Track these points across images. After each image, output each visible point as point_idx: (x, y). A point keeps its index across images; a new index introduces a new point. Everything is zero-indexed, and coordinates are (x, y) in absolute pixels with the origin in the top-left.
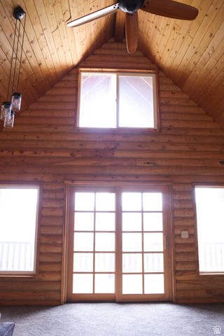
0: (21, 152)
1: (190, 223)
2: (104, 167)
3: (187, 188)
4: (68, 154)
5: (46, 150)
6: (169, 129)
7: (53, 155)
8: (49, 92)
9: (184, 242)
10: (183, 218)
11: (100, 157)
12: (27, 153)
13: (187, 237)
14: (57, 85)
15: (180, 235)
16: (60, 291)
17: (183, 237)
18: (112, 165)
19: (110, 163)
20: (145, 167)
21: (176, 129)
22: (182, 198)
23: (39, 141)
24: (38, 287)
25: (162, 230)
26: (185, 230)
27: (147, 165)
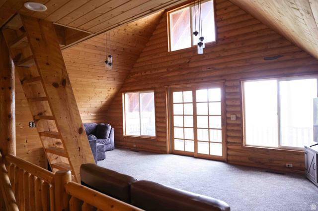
0: (145, 73)
1: (238, 109)
2: (183, 75)
3: (236, 83)
4: (165, 70)
5: (155, 69)
6: (223, 40)
7: (159, 71)
8: (154, 34)
9: (233, 123)
10: (233, 106)
11: (182, 68)
12: (148, 73)
13: (235, 119)
14: (157, 27)
15: (230, 118)
16: (166, 147)
17: (232, 119)
18: (188, 73)
19: (187, 72)
20: (208, 71)
21: (228, 38)
22: (231, 91)
23: (152, 65)
24: (157, 144)
25: (220, 114)
26: (234, 114)
27: (209, 70)
